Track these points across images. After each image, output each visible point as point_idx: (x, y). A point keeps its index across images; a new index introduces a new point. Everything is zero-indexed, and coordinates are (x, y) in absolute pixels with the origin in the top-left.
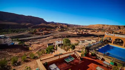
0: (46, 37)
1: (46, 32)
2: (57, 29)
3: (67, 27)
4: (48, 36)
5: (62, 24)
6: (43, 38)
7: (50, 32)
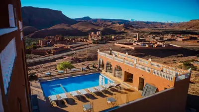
0: (54, 60)
1: (59, 45)
2: (91, 37)
3: (123, 30)
4: (61, 58)
5: (110, 21)
6: (48, 61)
7: (69, 46)
